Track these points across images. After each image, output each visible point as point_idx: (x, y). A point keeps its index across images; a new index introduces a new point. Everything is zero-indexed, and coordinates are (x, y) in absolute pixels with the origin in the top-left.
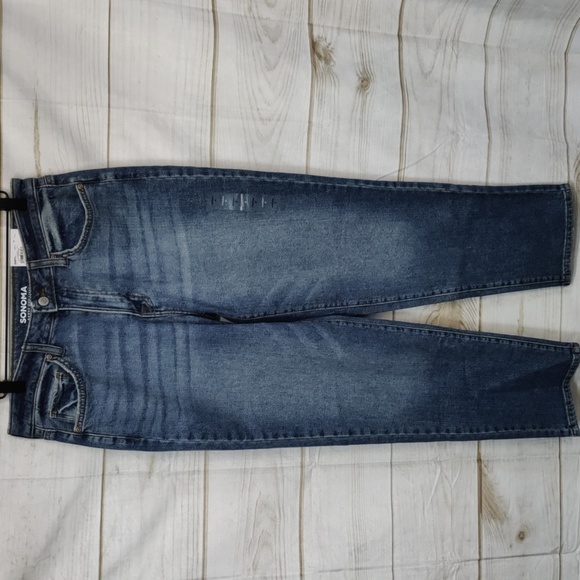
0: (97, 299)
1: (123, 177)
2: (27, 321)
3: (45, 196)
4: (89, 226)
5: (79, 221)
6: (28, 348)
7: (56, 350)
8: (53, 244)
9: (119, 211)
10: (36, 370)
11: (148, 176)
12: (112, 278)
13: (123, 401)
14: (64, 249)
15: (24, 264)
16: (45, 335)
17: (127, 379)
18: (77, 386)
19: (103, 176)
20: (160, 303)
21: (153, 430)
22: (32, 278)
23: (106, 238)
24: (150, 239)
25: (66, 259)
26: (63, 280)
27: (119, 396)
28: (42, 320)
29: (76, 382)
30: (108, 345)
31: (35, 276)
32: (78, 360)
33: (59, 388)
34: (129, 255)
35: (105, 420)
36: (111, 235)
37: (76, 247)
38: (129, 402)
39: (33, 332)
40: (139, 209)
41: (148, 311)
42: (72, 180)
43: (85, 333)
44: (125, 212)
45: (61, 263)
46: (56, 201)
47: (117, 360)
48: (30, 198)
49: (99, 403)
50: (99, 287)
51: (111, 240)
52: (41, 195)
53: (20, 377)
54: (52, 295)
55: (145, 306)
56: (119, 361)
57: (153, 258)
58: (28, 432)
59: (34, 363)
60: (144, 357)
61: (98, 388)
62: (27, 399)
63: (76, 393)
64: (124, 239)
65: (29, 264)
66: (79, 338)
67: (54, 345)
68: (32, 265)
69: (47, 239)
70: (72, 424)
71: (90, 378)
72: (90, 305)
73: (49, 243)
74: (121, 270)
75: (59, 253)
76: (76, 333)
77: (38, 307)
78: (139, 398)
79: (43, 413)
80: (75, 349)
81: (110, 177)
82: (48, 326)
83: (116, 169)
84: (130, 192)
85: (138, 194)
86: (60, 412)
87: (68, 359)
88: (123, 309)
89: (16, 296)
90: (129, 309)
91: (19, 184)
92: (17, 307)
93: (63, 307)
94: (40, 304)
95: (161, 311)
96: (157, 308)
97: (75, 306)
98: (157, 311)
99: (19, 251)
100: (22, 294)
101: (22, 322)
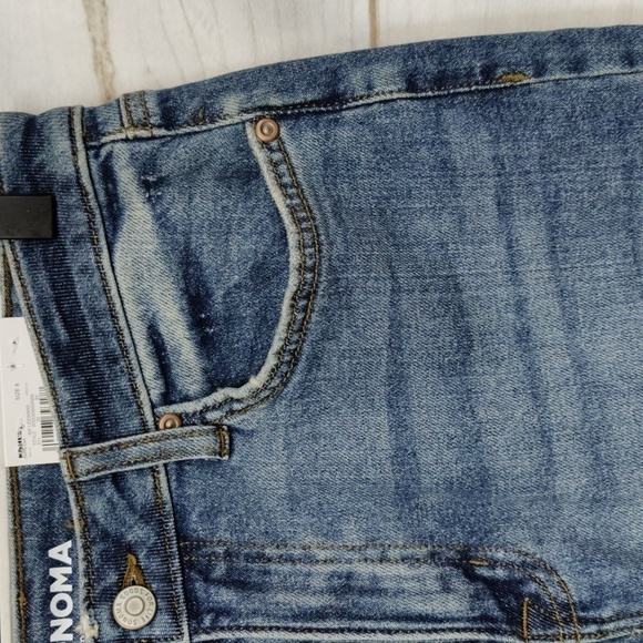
0: (345, 585)
1: (440, 80)
3: (126, 177)
4: (306, 294)
5: (265, 273)
8: (165, 370)
9: (424, 225)
11: (540, 70)
12: (406, 496)
14: (212, 385)
15: (53, 456)
19: (355, 80)
20: (597, 588)
22: (82, 514)
23: (379, 336)
24: (548, 331)
25: (218, 427)
26: (210, 514)
31: (98, 506)
34: (466, 400)
36: (396, 324)
37: (255, 382)
40: (504, 209)
42: (231, 104)
44: (447, 223)
45: (201, 445)
46: (170, 193)
48: (66, 188)
50: (352, 534)
51: (395, 346)
52: (108, 174)
54: (167, 579)
55: (536, 598)
57: (564, 409)
64: (446, 338)
65: (71, 459)
68: (83, 464)
69: (144, 350)
72: (320, 615)
73: (150, 368)
74: (438, 462)
75: (189, 407)
77: (110, 632)
81: (387, 82)
83: (409, 51)
84: (468, 140)
85: (504, 150)
88: (453, 620)
89: (31, 581)
90: (474, 619)
91: (18, 137)
92: (36, 624)
93: (213, 628)
94: (120, 621)
95: (603, 622)
96: (584, 609)
97: (258, 621)
98: (584, 621)
99: (37, 402)
100: (54, 572)
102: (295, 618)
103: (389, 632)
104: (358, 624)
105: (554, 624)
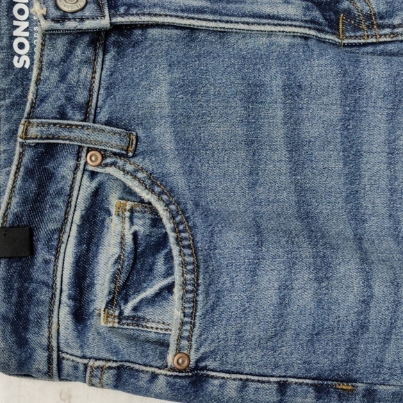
2: (32, 64)
6: (33, 131)
7: (112, 140)
10: (59, 193)
13: (303, 277)
16: (81, 97)
17: (306, 216)
18: (172, 237)
20: (390, 4)
21: (389, 358)
27: (291, 266)
28: (69, 52)
29: (168, 225)
30: (252, 122)
32: (173, 167)
33: (122, 244)
35: (254, 331)
38: (319, 280)
39: (45, 89)
41: (356, 28)
43: (188, 89)
47: (277, 162)
49: (234, 283)
55: (348, 12)
56: (285, 167)
58: (43, 366)
59: (50, 176)
60: (352, 155)
61: (232, 242)
62: (38, 274)
63: (169, 258)
66: (174, 104)
67: (108, 123)
70: (164, 344)
71: (206, 214)
76: (164, 88)
77: (54, 13)
78: (347, 269)
79: (80, 315)
80: (164, 135)
82: (86, 72)
86: (128, 309)
87: (146, 163)
88: (292, 20)
90: (306, 21)
93: (126, 14)
94: (62, 7)
95: (394, 27)
96: (382, 18)
97: (157, 11)
98: (381, 27)
101: (18, 64)
102: (182, 11)
103: (248, 23)
104: (226, 18)
105: (360, 30)
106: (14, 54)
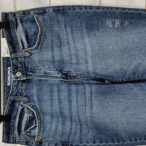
0: (46, 73)
1: (58, 11)
2: (11, 84)
3: (19, 21)
4: (41, 35)
5: (36, 34)
6: (11, 98)
7: (26, 99)
8: (23, 45)
9: (55, 28)
10: (16, 109)
11: (70, 10)
12: (53, 62)
13: (60, 124)
14: (29, 47)
15: (9, 56)
16: (20, 92)
17: (61, 113)
18: (36, 117)
19: (47, 10)
20: (77, 74)
21: (75, 139)
22: (12, 63)
23: (50, 42)
24: (71, 43)
25: (30, 53)
26: (28, 63)
27: (58, 122)
28: (18, 83)
29: (36, 115)
30: (52, 96)
31: (14, 62)
32: (37, 104)
33: (27, 118)
34: (61, 51)
35: (51, 134)
36: (52, 40)
37: (34, 47)
38: (63, 125)
39: (14, 90)
40: (66, 27)
41: (71, 78)
42: (32, 12)
43: (40, 90)
44: (59, 28)
45: (27, 55)
46: (24, 23)
47: (56, 103)
48: (11, 22)
49: (48, 126)
50: (46, 67)
51: (52, 43)
52: (16, 20)
53: (8, 113)
54: (23, 71)
55: (70, 76)
56: (58, 104)
57: (73, 52)
58: (12, 141)
59: (14, 106)
60: (70, 101)
61: (47, 118)
62: (11, 124)
63: (36, 121)
64: (59, 43)
65: (11, 55)
66: (37, 93)
67: (25, 96)
68: (13, 56)
69: (20, 43)
70: (35, 137)
71: (43, 113)
72: (42, 76)
73: (21, 45)
74: (57, 58)
75: (26, 50)
76: (35, 90)
77: (16, 77)
78: (68, 123)
79: (19, 132)
80: (35, 98)
81: (51, 11)
82: (21, 87)
83: (54, 7)
84: (61, 18)
85: (65, 19)
86: (28, 130)
87: (32, 103)
88: (59, 77)
89: (5, 72)
90: (62, 78)
91: (5, 15)
92: (6, 77)
93: (29, 77)
94: (17, 76)
95: (78, 78)
96: (76, 77)
97: (34, 76)
98: (75, 78)
99: (6, 49)
100: (8, 71)
101: (8, 85)
102: (39, 76)
103: (51, 78)
104: (47, 77)
105: (72, 79)
106: (7, 83)
